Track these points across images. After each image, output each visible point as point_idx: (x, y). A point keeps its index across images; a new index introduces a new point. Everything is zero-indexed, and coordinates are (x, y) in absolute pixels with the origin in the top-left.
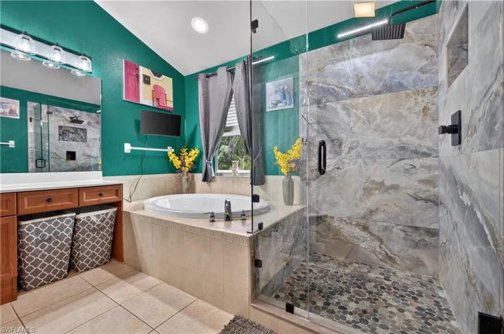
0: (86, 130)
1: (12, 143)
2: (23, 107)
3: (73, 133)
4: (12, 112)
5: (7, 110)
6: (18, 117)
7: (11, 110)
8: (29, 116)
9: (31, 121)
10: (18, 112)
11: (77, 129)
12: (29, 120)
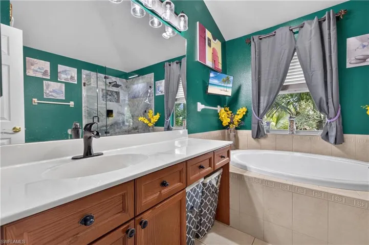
0: (119, 93)
1: (72, 104)
2: (79, 74)
3: (110, 95)
4: (72, 78)
5: (69, 77)
6: (76, 83)
7: (71, 77)
8: (83, 82)
9: (84, 85)
10: (76, 78)
11: (113, 91)
12: (83, 84)
